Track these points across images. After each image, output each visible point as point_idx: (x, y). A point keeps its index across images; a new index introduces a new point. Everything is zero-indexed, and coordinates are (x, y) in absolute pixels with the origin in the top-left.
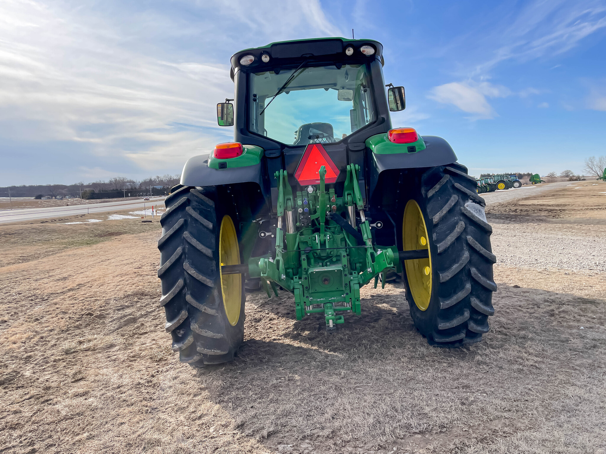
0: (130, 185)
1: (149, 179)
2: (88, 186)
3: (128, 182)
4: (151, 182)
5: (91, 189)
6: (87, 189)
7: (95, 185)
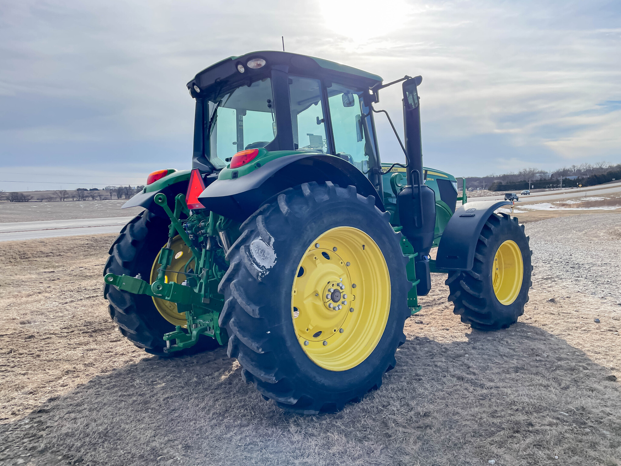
0: (540, 176)
1: (563, 169)
2: (498, 178)
3: (538, 173)
4: (565, 173)
5: (499, 181)
6: (496, 181)
7: (505, 177)
